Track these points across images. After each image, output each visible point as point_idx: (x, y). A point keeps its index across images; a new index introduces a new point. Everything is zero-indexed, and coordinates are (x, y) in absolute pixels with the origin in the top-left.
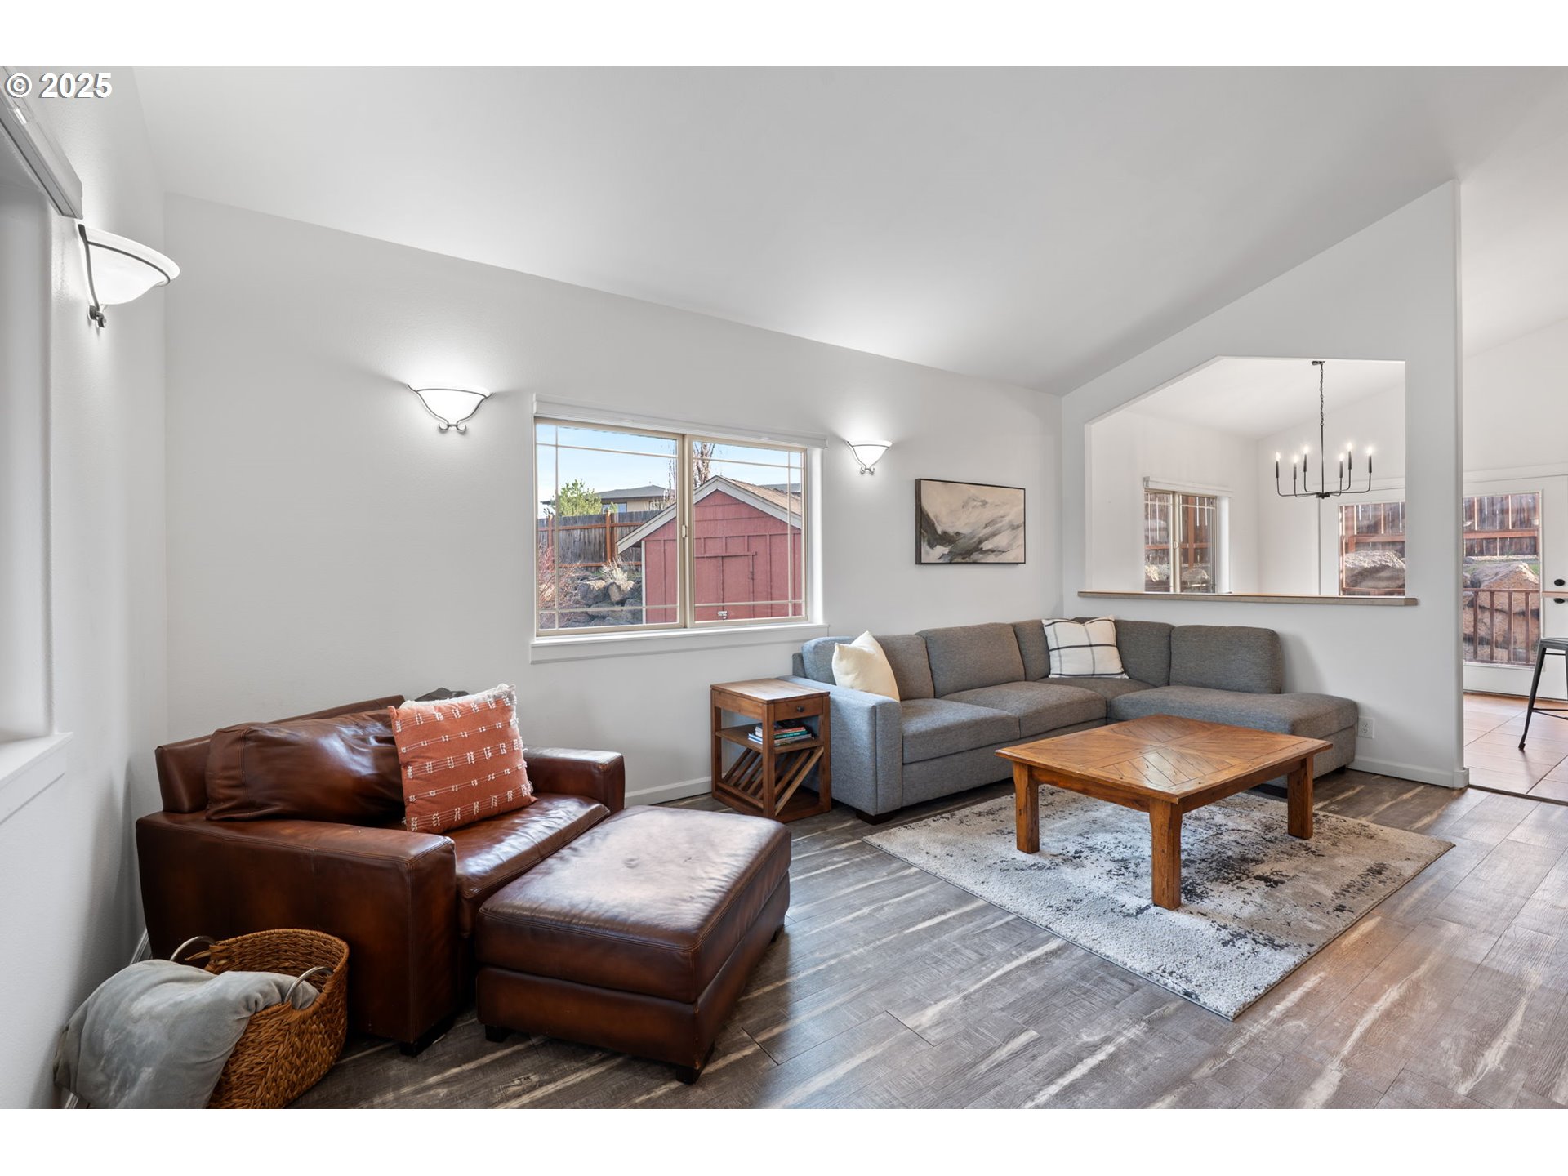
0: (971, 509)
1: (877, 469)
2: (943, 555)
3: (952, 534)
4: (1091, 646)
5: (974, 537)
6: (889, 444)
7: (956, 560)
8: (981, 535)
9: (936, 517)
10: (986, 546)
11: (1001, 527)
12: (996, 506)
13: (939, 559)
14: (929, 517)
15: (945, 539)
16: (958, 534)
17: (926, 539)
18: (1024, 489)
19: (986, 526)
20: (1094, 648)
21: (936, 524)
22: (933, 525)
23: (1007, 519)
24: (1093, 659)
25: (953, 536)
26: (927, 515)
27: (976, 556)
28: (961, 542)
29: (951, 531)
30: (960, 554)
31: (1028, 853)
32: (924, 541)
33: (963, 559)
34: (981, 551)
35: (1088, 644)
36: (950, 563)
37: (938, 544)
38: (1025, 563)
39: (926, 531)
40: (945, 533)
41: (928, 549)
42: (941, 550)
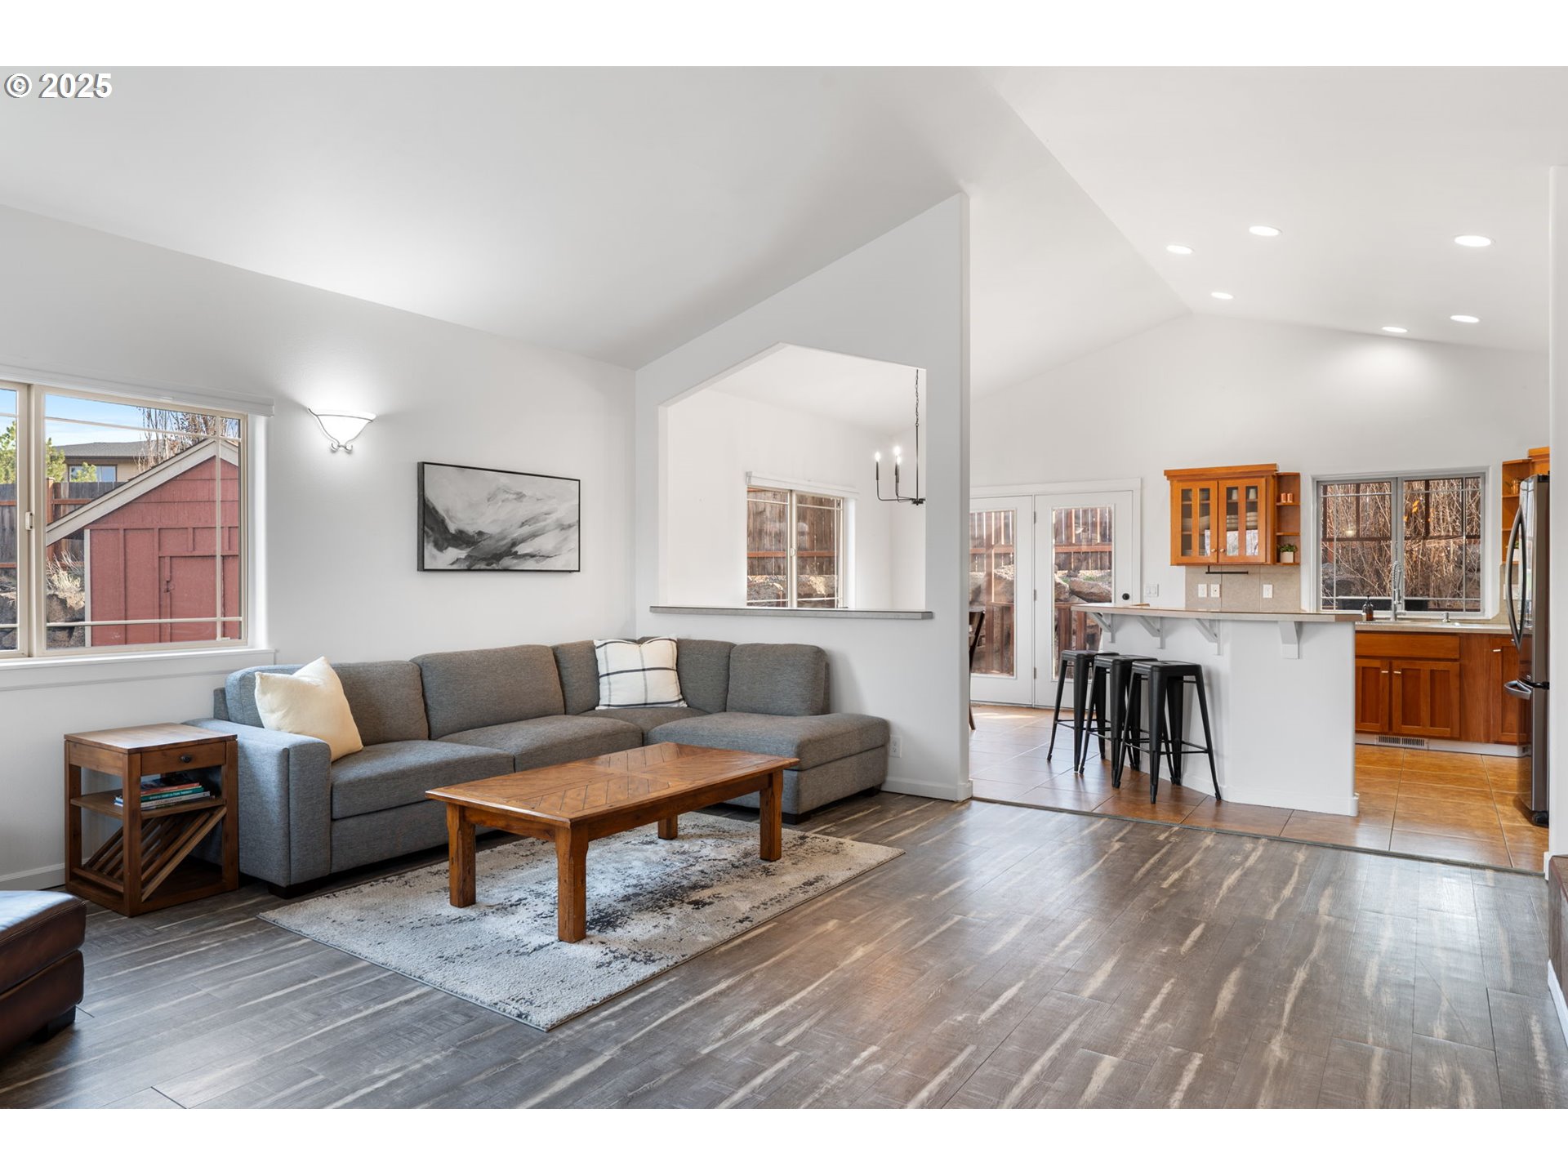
0: (500, 504)
1: (357, 447)
2: (457, 560)
3: (471, 534)
4: (644, 670)
5: (504, 539)
6: (373, 417)
7: (477, 567)
8: (515, 535)
9: (447, 511)
10: (522, 549)
11: (545, 526)
12: (538, 500)
13: (453, 564)
14: (437, 512)
15: (461, 539)
16: (480, 533)
17: (432, 539)
18: (579, 481)
19: (523, 524)
20: (647, 672)
21: (447, 521)
22: (443, 521)
23: (554, 517)
24: (646, 685)
25: (473, 536)
26: (434, 508)
27: (507, 562)
28: (486, 545)
29: (471, 529)
30: (484, 559)
31: (460, 907)
32: (428, 542)
33: (488, 565)
34: (516, 555)
35: (641, 668)
36: (469, 570)
37: (449, 545)
38: (579, 571)
39: (432, 529)
40: (461, 532)
41: (435, 551)
42: (453, 553)
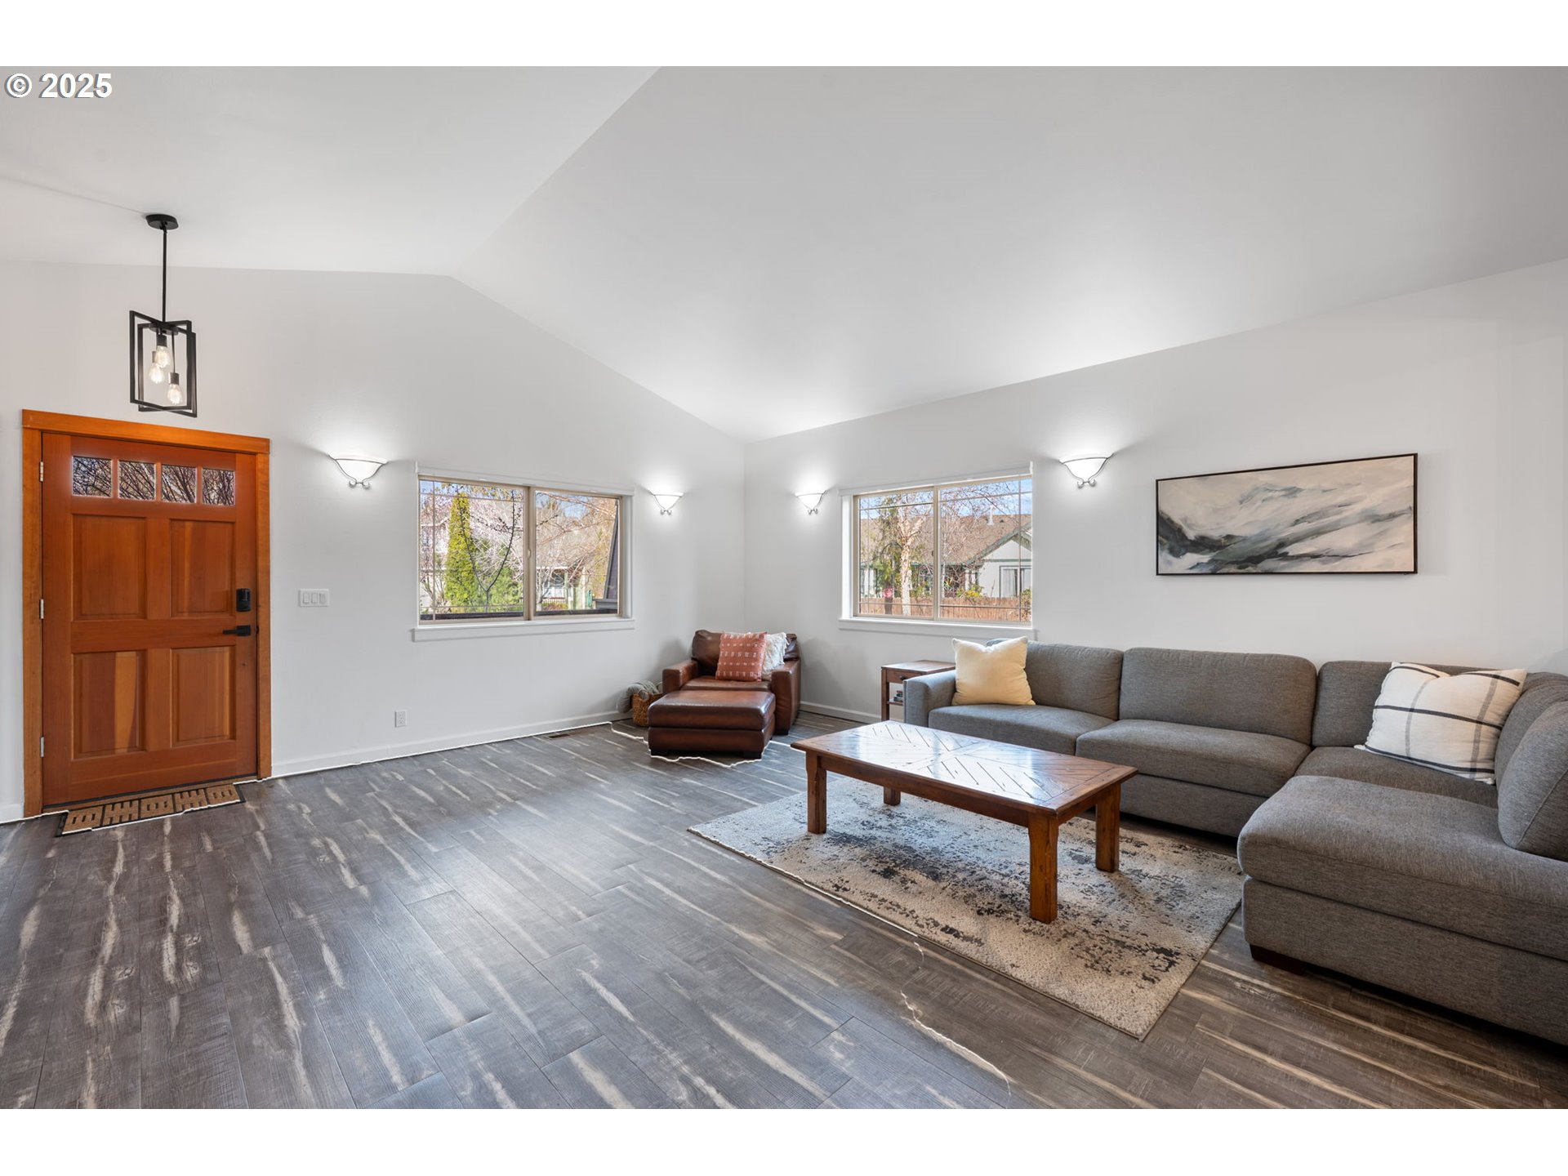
0: (1259, 503)
2: (1198, 564)
3: (1218, 538)
5: (1265, 540)
6: (1109, 454)
7: (1225, 570)
8: (1284, 535)
9: (1185, 520)
10: (1293, 550)
11: (1339, 520)
12: (1324, 491)
13: (1191, 568)
14: (1172, 522)
15: (1202, 544)
16: (1229, 537)
17: (1167, 546)
18: (1415, 456)
19: (1297, 522)
21: (1185, 529)
22: (1180, 530)
23: (1357, 508)
25: (1220, 541)
26: (1169, 519)
27: (1269, 564)
28: (1235, 549)
29: (1215, 533)
30: (1233, 563)
32: (1162, 550)
33: (1240, 568)
34: (1285, 556)
36: (1213, 573)
37: (1187, 551)
38: (1418, 571)
39: (1167, 538)
40: (1202, 538)
41: (1171, 558)
42: (1190, 559)
